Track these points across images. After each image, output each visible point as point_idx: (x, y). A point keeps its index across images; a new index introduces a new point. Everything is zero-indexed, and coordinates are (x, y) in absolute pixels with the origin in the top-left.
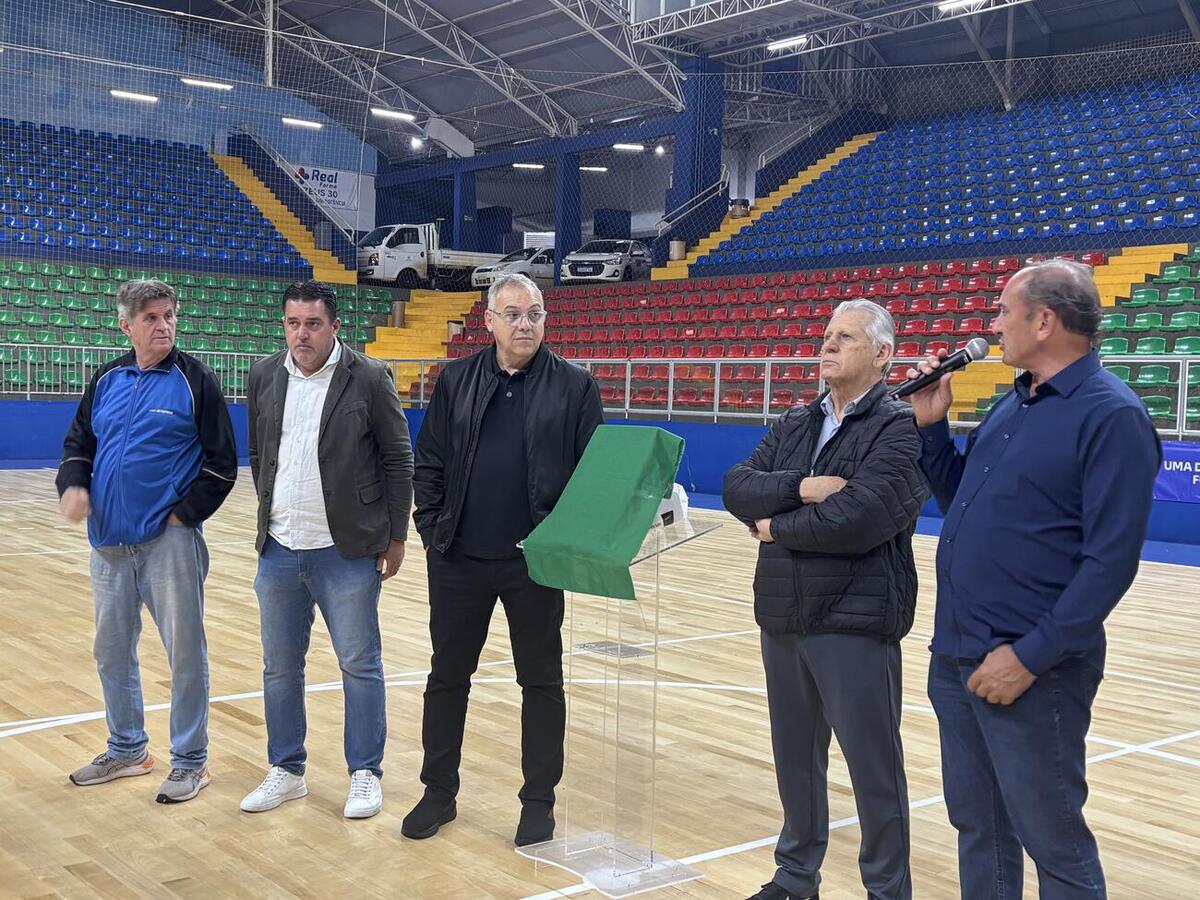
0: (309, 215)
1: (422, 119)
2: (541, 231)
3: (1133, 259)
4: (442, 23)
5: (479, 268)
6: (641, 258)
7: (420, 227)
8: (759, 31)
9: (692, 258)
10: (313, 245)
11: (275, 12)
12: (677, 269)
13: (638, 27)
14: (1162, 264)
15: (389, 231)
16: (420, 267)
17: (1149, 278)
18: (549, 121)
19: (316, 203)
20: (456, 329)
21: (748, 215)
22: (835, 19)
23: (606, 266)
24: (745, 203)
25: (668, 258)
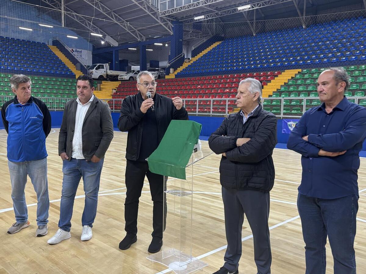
0: (75, 61)
1: (104, 36)
2: (136, 66)
3: (287, 73)
4: (109, 11)
5: (120, 75)
6: (162, 73)
7: (104, 65)
8: (192, 14)
9: (176, 73)
10: (76, 69)
11: (64, 7)
12: (172, 75)
13: (161, 13)
14: (295, 74)
15: (96, 65)
16: (105, 75)
17: (292, 78)
18: (138, 37)
19: (76, 58)
20: (114, 91)
21: (190, 62)
22: (211, 11)
24: (189, 59)
25: (169, 73)
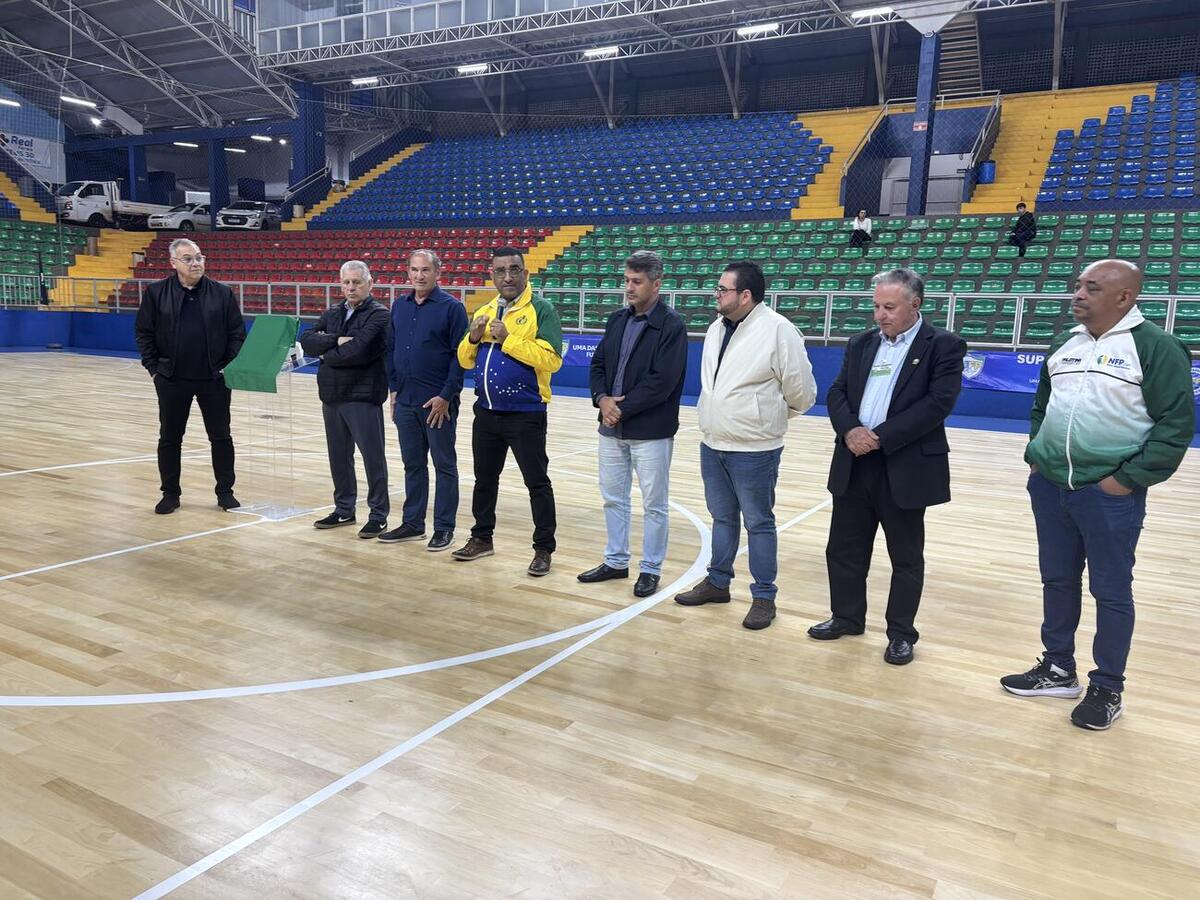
0: (14, 170)
1: (102, 106)
2: (199, 191)
3: (565, 233)
4: (114, 38)
5: (154, 215)
6: (273, 215)
7: (104, 184)
8: (346, 71)
9: (309, 217)
10: (18, 193)
12: (299, 223)
13: (262, 58)
14: (580, 236)
15: (81, 185)
16: (107, 212)
17: (573, 244)
18: (200, 115)
19: (17, 162)
20: (139, 259)
21: (344, 191)
22: (394, 68)
23: (249, 220)
24: (343, 183)
25: (292, 216)
